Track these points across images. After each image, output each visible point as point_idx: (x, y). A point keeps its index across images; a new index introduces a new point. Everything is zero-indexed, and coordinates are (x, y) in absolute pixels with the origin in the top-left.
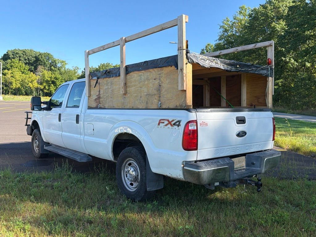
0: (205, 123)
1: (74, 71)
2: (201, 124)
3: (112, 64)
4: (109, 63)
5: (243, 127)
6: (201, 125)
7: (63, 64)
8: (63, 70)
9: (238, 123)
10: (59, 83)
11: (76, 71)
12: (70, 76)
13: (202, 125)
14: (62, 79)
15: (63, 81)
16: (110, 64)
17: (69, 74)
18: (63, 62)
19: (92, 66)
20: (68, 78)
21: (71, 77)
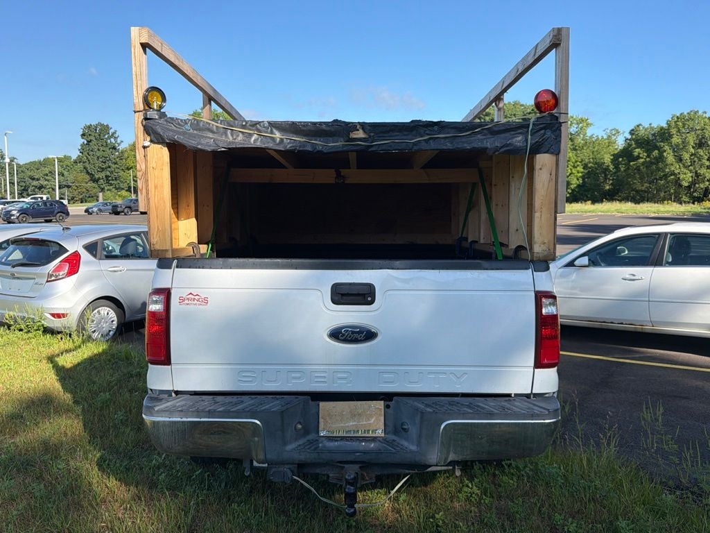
0: (197, 297)
1: (608, 139)
2: (182, 300)
3: (705, 113)
4: (698, 111)
5: (364, 314)
6: (184, 300)
7: (581, 125)
8: (579, 140)
9: (335, 302)
10: (569, 171)
11: (613, 138)
12: (595, 153)
13: (186, 302)
14: (576, 162)
15: (578, 165)
16: (700, 113)
17: (594, 148)
18: (582, 121)
19: (650, 124)
20: (591, 157)
21: (599, 155)
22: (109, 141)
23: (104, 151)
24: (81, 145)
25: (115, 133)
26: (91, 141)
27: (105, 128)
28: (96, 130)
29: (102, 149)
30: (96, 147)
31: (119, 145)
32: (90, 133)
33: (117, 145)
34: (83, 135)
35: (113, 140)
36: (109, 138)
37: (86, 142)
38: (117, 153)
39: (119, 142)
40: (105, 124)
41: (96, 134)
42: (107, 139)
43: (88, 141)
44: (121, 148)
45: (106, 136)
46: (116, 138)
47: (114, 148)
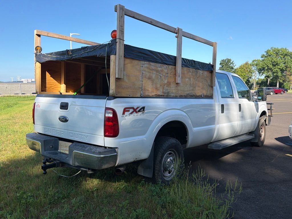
9: (61, 108)
22: (230, 65)
23: (228, 69)
24: (220, 68)
25: (233, 62)
26: (223, 66)
27: (229, 60)
28: (225, 61)
29: (227, 69)
30: (225, 68)
31: (234, 66)
32: (223, 63)
33: (233, 67)
34: (221, 64)
35: (232, 65)
36: (231, 64)
37: (221, 67)
38: (233, 70)
39: (234, 65)
40: (229, 59)
41: (225, 63)
42: (229, 65)
43: (222, 66)
44: (235, 68)
45: (229, 64)
46: (233, 64)
47: (232, 68)
